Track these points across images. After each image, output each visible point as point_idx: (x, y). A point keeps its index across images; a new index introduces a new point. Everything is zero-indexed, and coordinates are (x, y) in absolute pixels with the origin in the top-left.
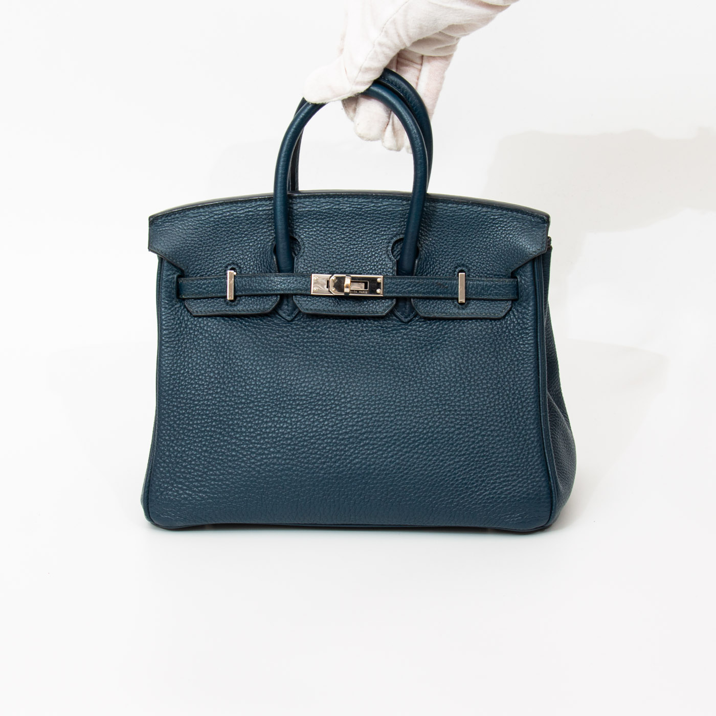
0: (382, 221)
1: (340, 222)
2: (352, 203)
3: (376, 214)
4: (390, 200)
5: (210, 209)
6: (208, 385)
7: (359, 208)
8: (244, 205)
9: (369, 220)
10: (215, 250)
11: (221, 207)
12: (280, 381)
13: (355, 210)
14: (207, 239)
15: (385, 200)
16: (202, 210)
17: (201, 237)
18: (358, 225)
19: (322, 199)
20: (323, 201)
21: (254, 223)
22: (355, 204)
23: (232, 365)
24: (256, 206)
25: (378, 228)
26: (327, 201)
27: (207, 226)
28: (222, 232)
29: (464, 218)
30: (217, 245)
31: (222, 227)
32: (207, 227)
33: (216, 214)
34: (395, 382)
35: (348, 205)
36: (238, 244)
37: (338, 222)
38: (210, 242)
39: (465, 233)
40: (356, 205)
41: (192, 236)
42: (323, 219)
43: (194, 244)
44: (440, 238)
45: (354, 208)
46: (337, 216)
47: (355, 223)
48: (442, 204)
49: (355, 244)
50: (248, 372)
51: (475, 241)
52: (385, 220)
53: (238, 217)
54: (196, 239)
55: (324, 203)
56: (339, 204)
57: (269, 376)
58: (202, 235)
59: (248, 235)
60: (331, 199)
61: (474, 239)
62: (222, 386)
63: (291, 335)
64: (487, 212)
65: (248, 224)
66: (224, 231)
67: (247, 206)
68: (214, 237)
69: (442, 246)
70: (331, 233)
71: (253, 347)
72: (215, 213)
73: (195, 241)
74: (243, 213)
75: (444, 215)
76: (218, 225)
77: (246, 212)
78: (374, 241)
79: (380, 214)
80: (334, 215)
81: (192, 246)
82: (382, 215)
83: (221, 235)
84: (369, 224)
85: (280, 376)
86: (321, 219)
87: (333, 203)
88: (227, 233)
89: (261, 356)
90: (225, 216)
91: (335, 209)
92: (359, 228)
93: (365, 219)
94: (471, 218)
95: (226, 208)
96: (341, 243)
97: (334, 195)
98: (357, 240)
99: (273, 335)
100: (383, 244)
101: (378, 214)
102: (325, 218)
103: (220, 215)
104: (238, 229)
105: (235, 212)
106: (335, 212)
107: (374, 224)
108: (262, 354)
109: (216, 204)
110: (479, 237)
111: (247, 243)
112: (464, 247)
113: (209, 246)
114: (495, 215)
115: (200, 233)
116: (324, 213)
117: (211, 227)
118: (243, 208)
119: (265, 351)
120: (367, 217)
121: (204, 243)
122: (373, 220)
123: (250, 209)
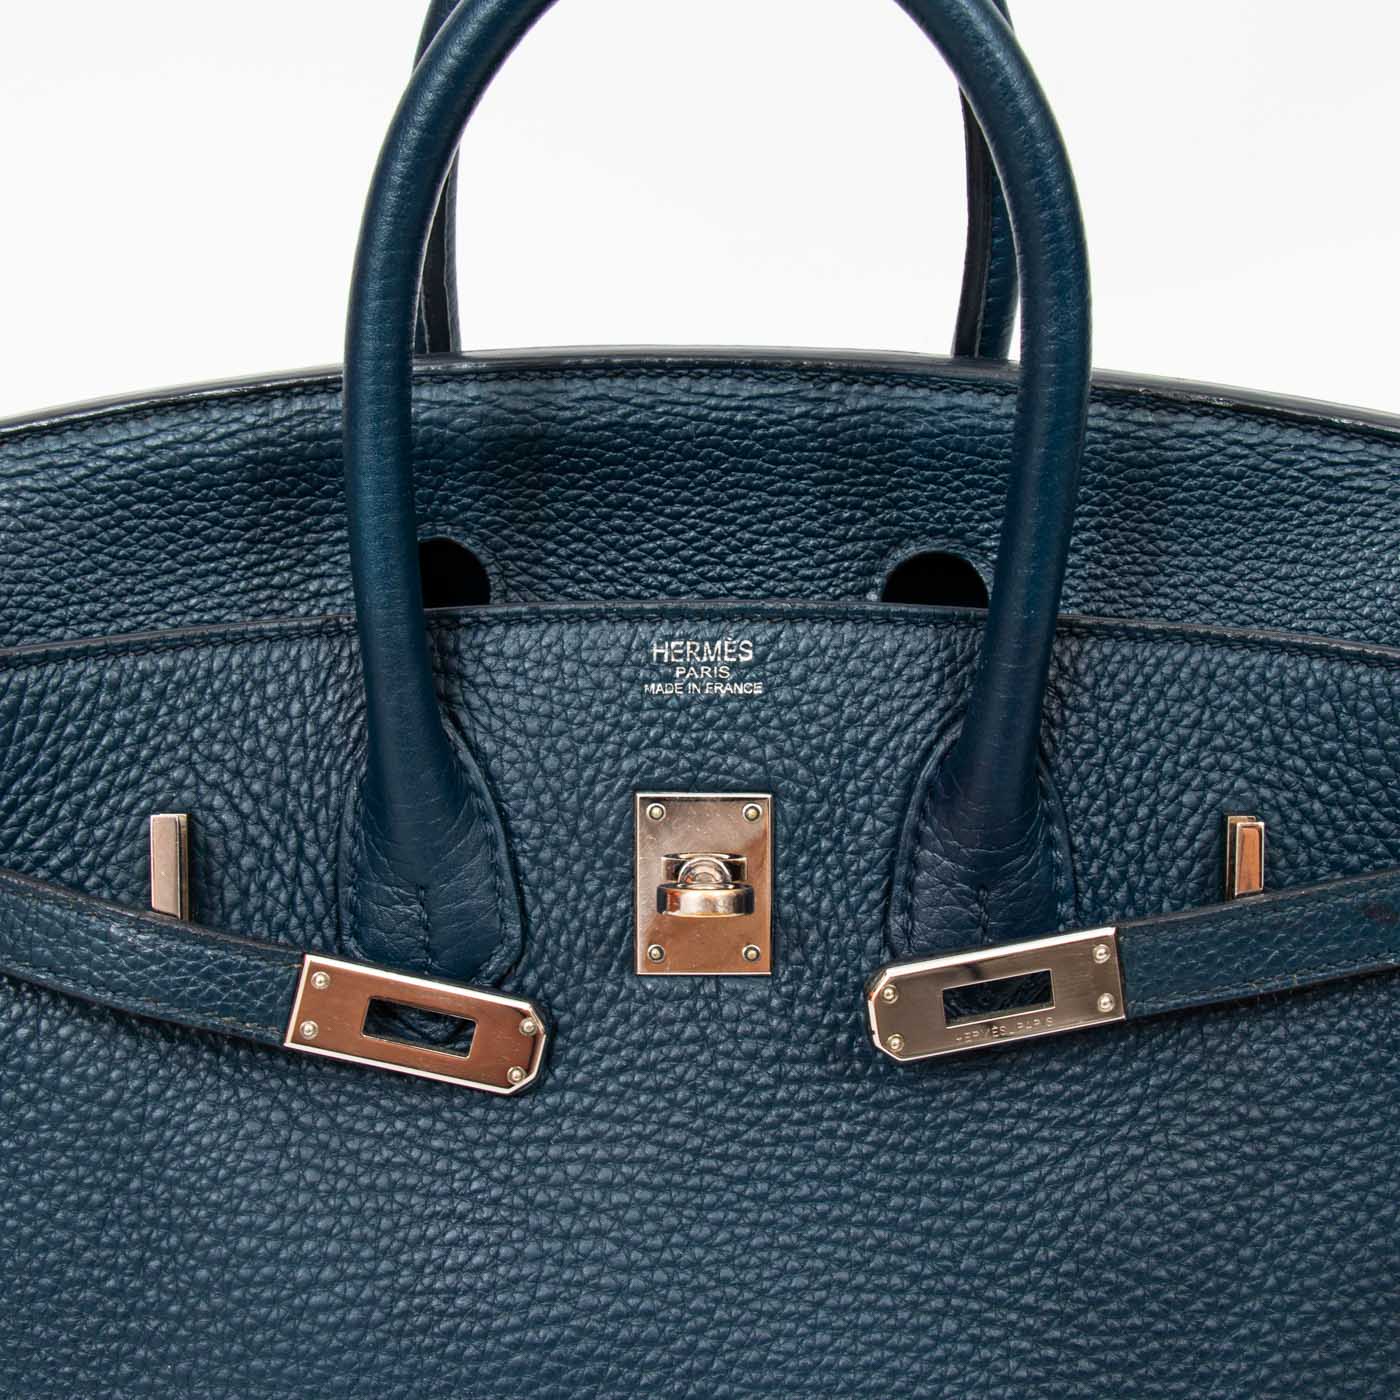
0: (838, 480)
1: (659, 484)
2: (713, 402)
3: (814, 449)
4: (878, 389)
5: (90, 438)
6: (74, 1343)
7: (743, 424)
8: (236, 414)
9: (785, 477)
10: (122, 615)
11: (135, 429)
12: (405, 1342)
13: (723, 434)
14: (86, 572)
15: (856, 387)
16: (52, 443)
17: (59, 562)
18: (733, 498)
19: (578, 383)
20: (582, 393)
21: (284, 493)
22: (725, 403)
23: (181, 1258)
24: (289, 418)
25: (823, 511)
26: (601, 390)
27: (79, 511)
28: (147, 535)
29: (1200, 474)
30: (131, 591)
31: (148, 516)
32: (82, 519)
33: (116, 460)
34: (938, 1340)
35: (692, 411)
36: (224, 583)
37: (648, 482)
38: (98, 583)
39: (1197, 538)
40: (726, 409)
41: (19, 561)
42: (584, 471)
43: (31, 594)
44: (1087, 559)
45: (718, 422)
46: (644, 457)
47: (722, 489)
48: (1104, 409)
49: (721, 579)
50: (256, 1296)
51: (1241, 576)
52: (855, 475)
53: (210, 468)
54: (35, 573)
55: (585, 399)
56: (651, 407)
57: (354, 1315)
58: (61, 555)
59: (260, 541)
60: (619, 382)
61: (1240, 567)
62: (141, 1353)
63: (452, 1108)
64: (1298, 449)
65: (256, 497)
66: (156, 530)
67: (250, 419)
68: (115, 556)
69: (1098, 590)
70: (621, 531)
71: (277, 1172)
72: (110, 452)
73: (33, 580)
74: (233, 452)
75: (1111, 459)
76: (125, 506)
77: (247, 445)
78: (807, 566)
79: (833, 449)
80: (630, 454)
81: (20, 605)
82: (843, 455)
83: (145, 547)
84: (782, 492)
85: (405, 1314)
86: (575, 468)
87: (626, 401)
88: (171, 541)
89: (318, 1215)
90: (155, 468)
91: (635, 426)
92: (741, 510)
93: (768, 472)
94: (1229, 476)
95: (160, 431)
96: (665, 571)
97: (629, 366)
98: (731, 559)
99: (368, 1110)
100: (846, 580)
101: (823, 448)
102: (591, 467)
103: (131, 461)
104: (215, 522)
105: (198, 447)
106: (636, 442)
107: (806, 492)
108: (319, 1205)
109: (113, 414)
110: (1258, 557)
111: (257, 575)
112: (1191, 598)
113: (96, 599)
114: (1334, 464)
115: (48, 543)
116: (590, 445)
117: (97, 515)
118: (234, 427)
119: (332, 1192)
120: (778, 463)
121: (71, 589)
122: (799, 477)
123: (263, 432)
